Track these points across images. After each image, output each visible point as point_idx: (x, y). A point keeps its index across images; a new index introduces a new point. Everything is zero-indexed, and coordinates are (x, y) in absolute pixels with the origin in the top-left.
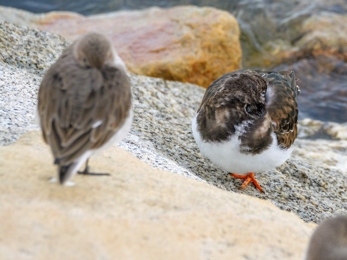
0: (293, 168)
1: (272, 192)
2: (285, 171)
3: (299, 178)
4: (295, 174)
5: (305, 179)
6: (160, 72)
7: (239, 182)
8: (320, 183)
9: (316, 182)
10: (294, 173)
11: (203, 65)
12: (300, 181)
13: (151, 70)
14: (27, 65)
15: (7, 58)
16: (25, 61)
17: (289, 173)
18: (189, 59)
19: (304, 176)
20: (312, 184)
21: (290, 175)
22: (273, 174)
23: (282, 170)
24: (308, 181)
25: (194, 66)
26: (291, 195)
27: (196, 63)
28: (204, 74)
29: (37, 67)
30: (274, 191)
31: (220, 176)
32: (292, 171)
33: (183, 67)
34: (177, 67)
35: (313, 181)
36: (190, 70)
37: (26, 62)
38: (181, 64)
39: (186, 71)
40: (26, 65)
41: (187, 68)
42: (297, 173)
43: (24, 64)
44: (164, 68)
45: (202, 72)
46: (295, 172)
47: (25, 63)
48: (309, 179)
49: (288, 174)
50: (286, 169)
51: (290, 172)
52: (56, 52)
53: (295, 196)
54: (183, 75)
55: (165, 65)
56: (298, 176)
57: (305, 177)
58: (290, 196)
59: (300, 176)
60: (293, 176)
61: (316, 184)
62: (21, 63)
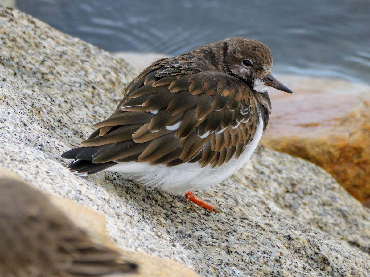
0: (314, 249)
1: (251, 263)
2: (299, 250)
3: (316, 263)
4: (313, 257)
5: (326, 266)
6: (294, 149)
7: (207, 241)
8: (344, 274)
9: (340, 272)
10: (311, 255)
11: (358, 151)
12: (318, 266)
13: (283, 144)
14: (31, 73)
15: (4, 59)
16: (29, 67)
17: (304, 253)
18: (338, 139)
19: (325, 261)
20: (333, 274)
21: (305, 256)
22: (271, 246)
23: (296, 248)
24: (329, 269)
25: (343, 150)
26: (276, 272)
27: (347, 146)
28: (358, 164)
29: (43, 78)
30: (254, 262)
31: (183, 230)
32: (310, 252)
33: (326, 148)
34: (318, 147)
35: (336, 271)
36: (337, 154)
37: (31, 69)
38: (324, 144)
39: (330, 153)
40: (29, 72)
41: (332, 150)
42: (315, 255)
43: (26, 71)
44: (299, 145)
45: (356, 160)
46: (313, 253)
47: (28, 69)
48: (331, 267)
49: (302, 254)
50: (302, 248)
51: (307, 252)
52: (93, 71)
53: (281, 274)
54: (324, 158)
55: (301, 141)
56: (316, 260)
57: (325, 263)
58: (273, 272)
59: (320, 260)
60: (310, 258)
61: (339, 275)
62: (23, 69)
